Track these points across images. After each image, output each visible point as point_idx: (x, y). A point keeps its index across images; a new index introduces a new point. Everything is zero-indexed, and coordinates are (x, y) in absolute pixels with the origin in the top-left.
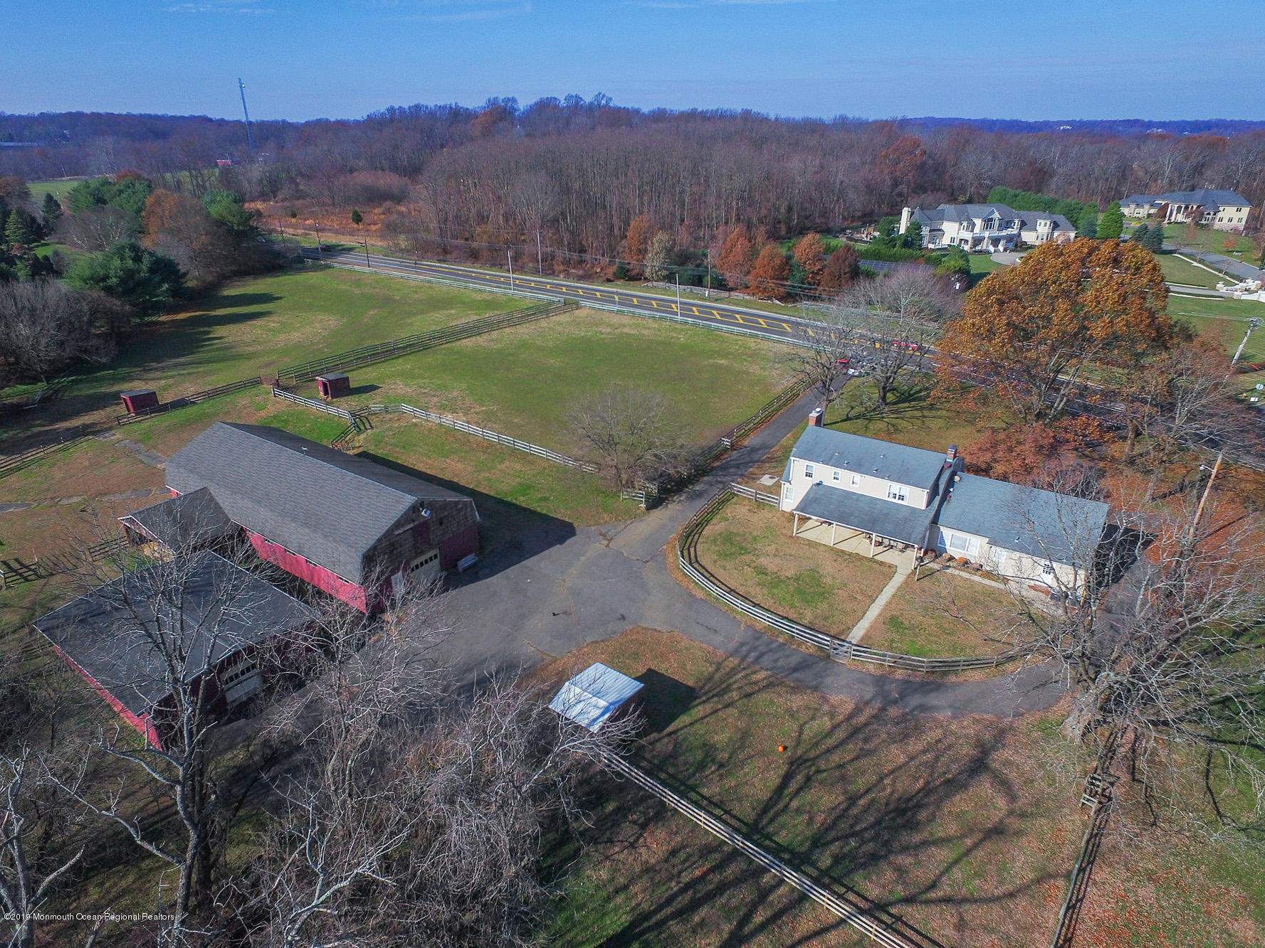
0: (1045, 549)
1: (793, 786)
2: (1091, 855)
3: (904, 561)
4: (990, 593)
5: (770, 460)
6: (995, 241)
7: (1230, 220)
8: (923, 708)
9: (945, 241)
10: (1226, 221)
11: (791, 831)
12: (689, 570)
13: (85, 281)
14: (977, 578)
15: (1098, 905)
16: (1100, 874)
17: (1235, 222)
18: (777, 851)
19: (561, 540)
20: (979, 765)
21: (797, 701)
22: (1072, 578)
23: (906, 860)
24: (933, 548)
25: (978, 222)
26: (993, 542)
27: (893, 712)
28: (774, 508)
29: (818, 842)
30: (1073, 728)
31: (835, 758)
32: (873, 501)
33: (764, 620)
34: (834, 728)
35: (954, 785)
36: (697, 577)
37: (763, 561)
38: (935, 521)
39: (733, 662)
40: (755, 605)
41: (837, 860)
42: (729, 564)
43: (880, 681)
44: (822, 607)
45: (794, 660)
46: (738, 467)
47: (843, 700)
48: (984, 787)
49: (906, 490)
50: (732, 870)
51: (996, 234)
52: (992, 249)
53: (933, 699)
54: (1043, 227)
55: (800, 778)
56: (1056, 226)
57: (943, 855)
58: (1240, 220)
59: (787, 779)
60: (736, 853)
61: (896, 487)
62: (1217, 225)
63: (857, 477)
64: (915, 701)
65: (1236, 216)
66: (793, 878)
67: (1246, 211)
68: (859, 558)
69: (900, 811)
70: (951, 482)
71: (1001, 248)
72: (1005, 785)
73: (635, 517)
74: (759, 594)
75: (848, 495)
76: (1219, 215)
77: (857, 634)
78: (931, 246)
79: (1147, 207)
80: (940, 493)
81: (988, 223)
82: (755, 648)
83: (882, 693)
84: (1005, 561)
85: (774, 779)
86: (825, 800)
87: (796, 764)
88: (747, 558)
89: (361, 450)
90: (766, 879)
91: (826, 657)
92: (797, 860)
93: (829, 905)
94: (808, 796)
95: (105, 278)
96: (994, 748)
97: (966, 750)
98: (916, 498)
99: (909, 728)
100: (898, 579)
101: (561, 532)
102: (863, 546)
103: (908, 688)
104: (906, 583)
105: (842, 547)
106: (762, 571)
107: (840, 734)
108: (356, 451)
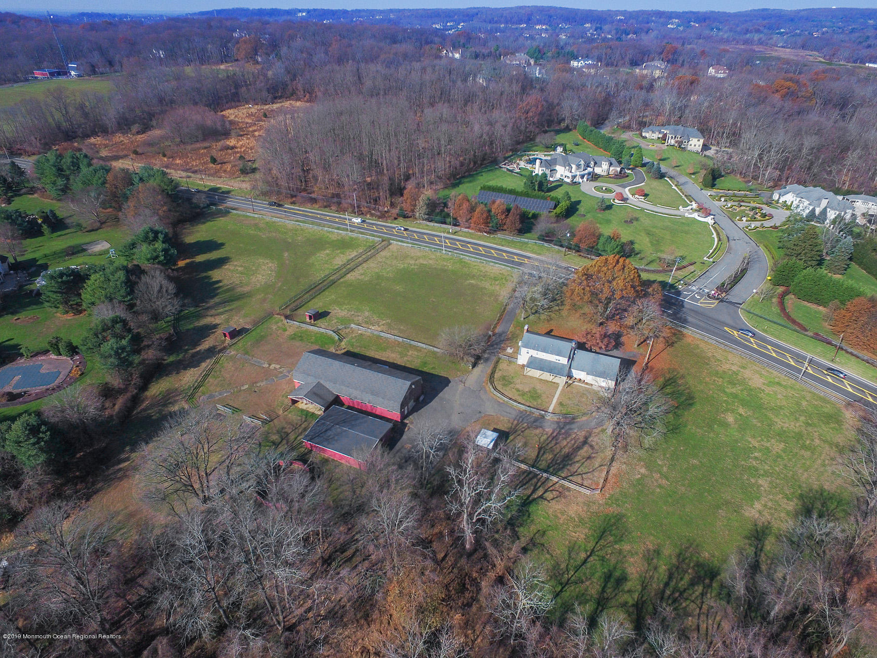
0: (602, 375)
1: (541, 455)
2: (612, 460)
3: (562, 380)
4: (587, 390)
5: (508, 339)
6: (582, 177)
7: (695, 146)
8: (571, 429)
9: (558, 176)
10: (693, 146)
11: (543, 465)
12: (495, 392)
13: (148, 260)
14: (583, 385)
15: (613, 470)
16: (614, 464)
17: (697, 146)
18: (540, 470)
19: (447, 385)
20: (585, 442)
21: (538, 431)
22: (612, 384)
23: (568, 467)
24: (570, 376)
25: (574, 167)
26: (587, 374)
27: (563, 431)
28: (515, 363)
29: (549, 467)
30: (609, 431)
31: (550, 445)
32: (550, 362)
33: (523, 407)
34: (548, 438)
35: (579, 448)
36: (499, 395)
37: (517, 386)
38: (570, 368)
39: (516, 422)
40: (519, 403)
41: (554, 469)
42: (508, 389)
43: (558, 423)
44: (539, 401)
45: (532, 419)
46: (497, 344)
47: (549, 430)
48: (586, 448)
49: (560, 358)
50: (530, 476)
51: (583, 173)
52: (581, 180)
53: (573, 426)
54: (605, 165)
55: (542, 452)
56: (611, 164)
57: (577, 465)
58: (699, 146)
59: (539, 453)
60: (531, 472)
61: (558, 357)
62: (689, 148)
63: (544, 354)
64: (568, 427)
65: (698, 143)
66: (545, 475)
67: (702, 141)
68: (548, 381)
69: (567, 456)
70: (574, 354)
71: (585, 179)
72: (592, 447)
73: (469, 372)
74: (520, 399)
75: (542, 360)
76: (690, 143)
77: (551, 409)
78: (551, 179)
79: (657, 133)
80: (571, 358)
81: (578, 166)
82: (521, 417)
83: (559, 426)
84: (589, 379)
85: (536, 453)
86: (549, 456)
87: (540, 449)
88: (512, 386)
89: (346, 350)
90: (539, 476)
91: (543, 417)
92: (546, 471)
93: (555, 479)
94: (545, 456)
95: (157, 257)
96: (589, 437)
97: (582, 439)
98: (564, 361)
99: (567, 434)
100: (560, 388)
101: (445, 382)
102: (547, 376)
103: (566, 424)
104: (563, 390)
105: (541, 377)
106: (518, 390)
107: (550, 439)
108: (343, 351)
